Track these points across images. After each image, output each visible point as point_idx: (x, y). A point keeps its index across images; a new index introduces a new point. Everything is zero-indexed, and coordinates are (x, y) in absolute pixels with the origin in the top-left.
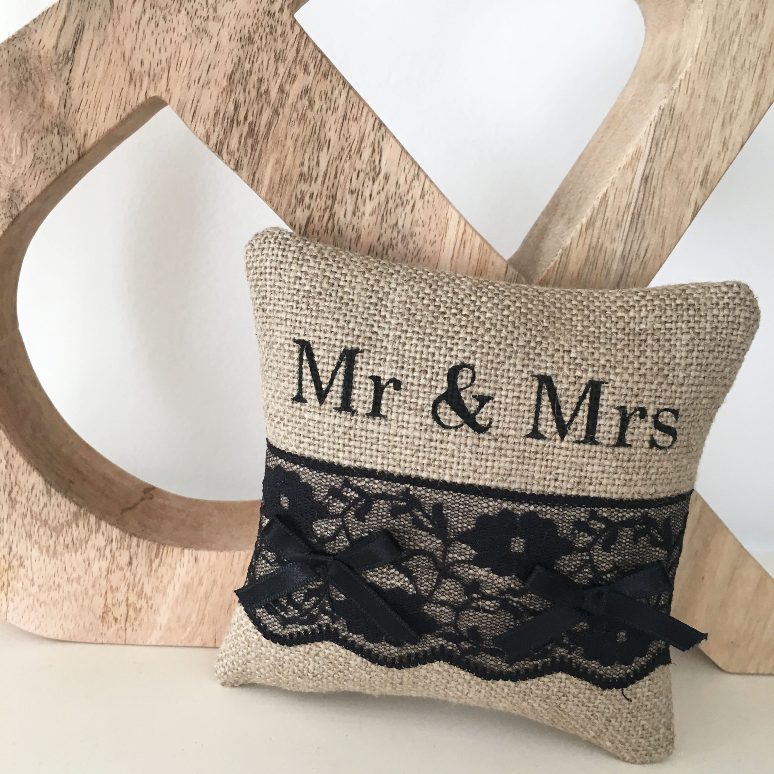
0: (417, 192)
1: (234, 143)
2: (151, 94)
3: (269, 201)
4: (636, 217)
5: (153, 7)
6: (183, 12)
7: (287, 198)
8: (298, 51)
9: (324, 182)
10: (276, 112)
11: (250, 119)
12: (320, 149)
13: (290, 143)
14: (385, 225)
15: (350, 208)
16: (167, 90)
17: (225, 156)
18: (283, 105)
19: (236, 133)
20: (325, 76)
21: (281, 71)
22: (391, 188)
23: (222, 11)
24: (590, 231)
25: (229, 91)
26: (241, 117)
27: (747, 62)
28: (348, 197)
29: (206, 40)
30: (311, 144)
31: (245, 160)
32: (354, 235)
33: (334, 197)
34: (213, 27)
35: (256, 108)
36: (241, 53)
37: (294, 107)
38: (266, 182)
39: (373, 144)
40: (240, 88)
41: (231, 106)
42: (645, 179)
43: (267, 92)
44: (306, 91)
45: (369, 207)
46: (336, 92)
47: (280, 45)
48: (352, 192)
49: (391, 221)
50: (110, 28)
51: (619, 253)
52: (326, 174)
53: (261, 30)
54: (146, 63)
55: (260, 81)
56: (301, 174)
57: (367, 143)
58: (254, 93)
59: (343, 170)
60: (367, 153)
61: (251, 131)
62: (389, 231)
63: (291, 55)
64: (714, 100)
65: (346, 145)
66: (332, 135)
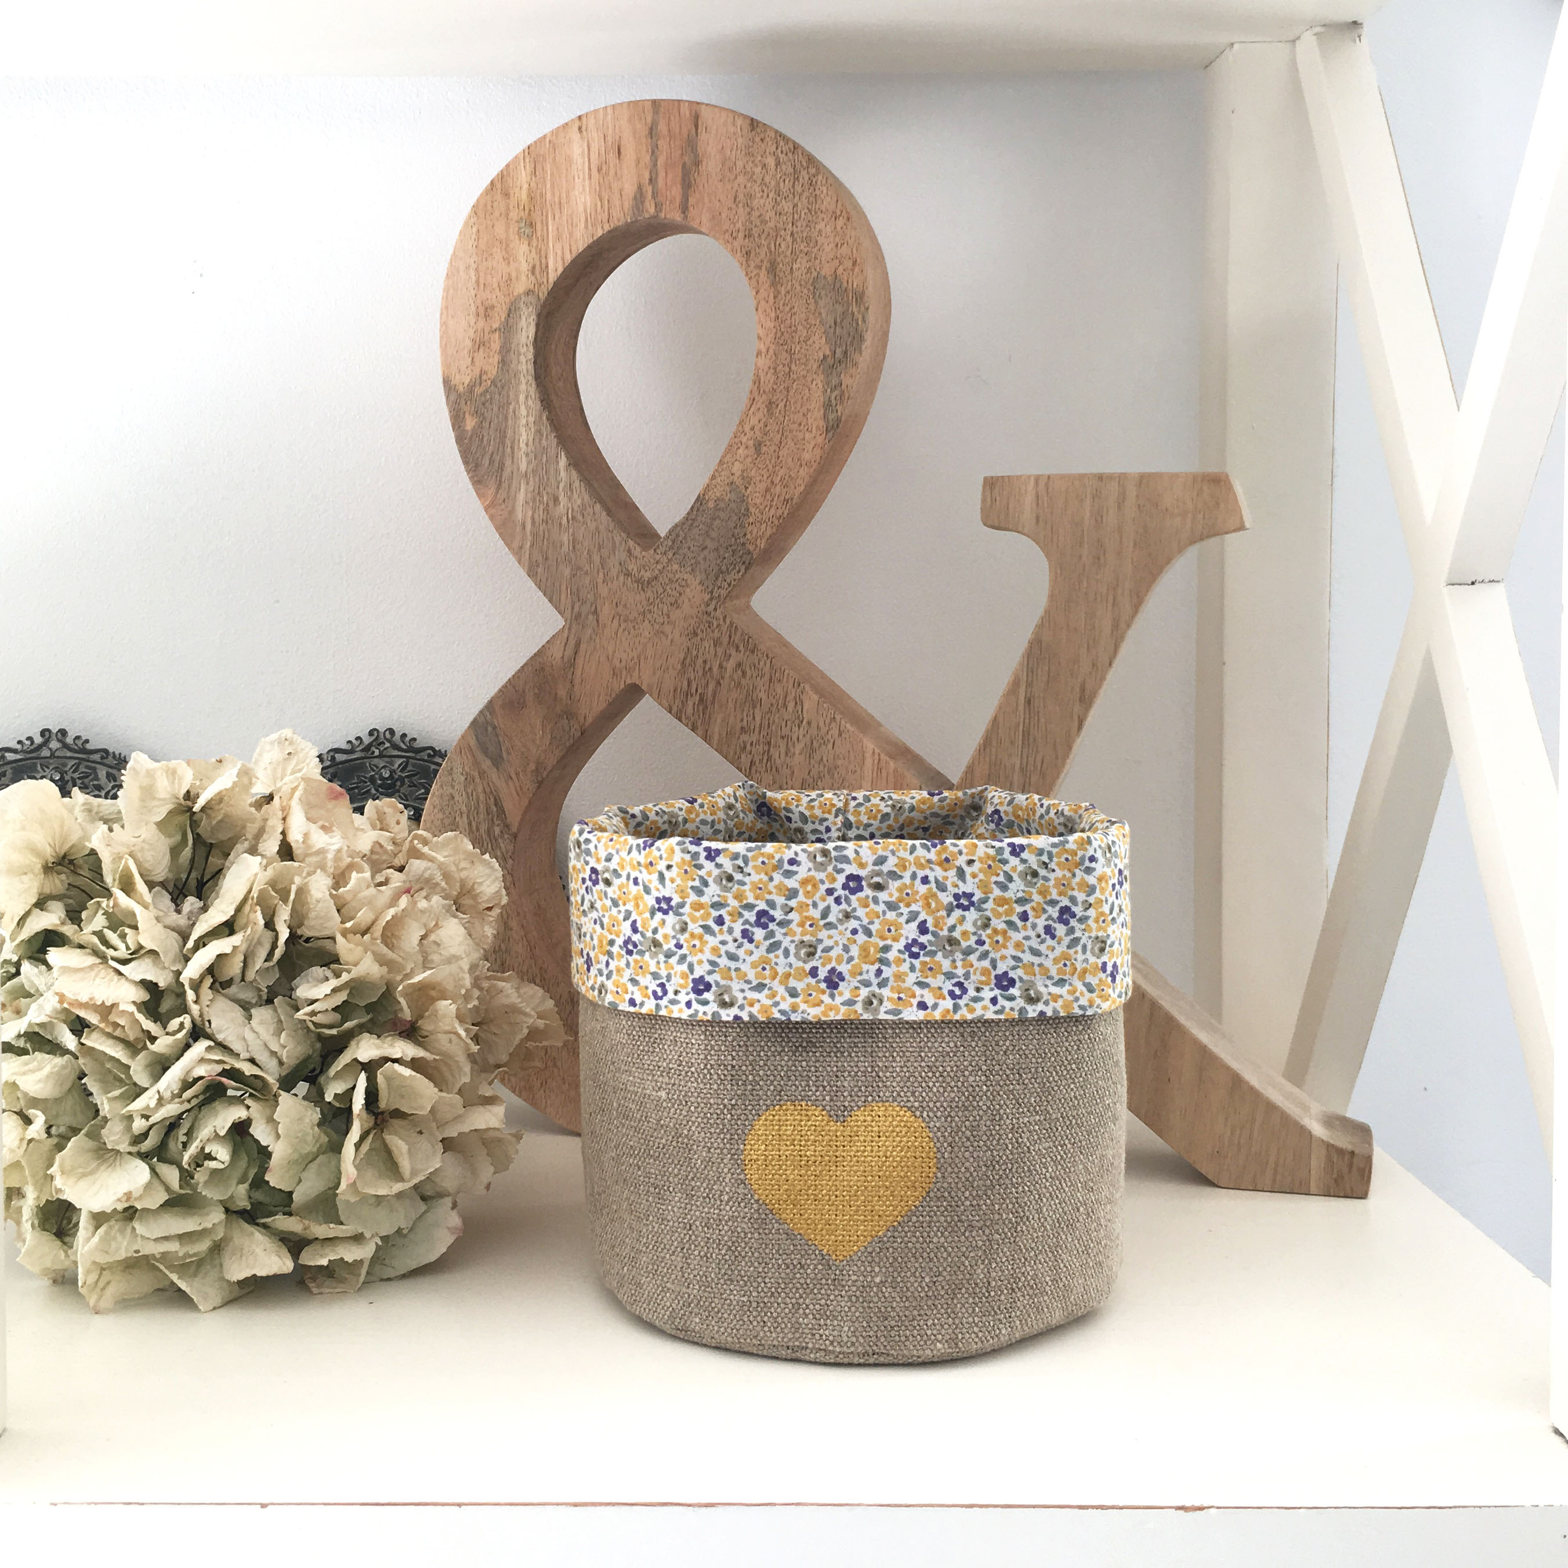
0: (835, 732)
1: (690, 710)
2: (629, 681)
3: (719, 751)
4: (1026, 734)
5: (625, 621)
6: (647, 622)
7: (733, 747)
8: (730, 637)
9: (760, 733)
10: (719, 683)
11: (699, 691)
12: (754, 707)
13: (731, 705)
14: (812, 761)
15: (783, 750)
16: (640, 677)
17: (683, 719)
18: (723, 678)
19: (690, 703)
20: (753, 652)
21: (719, 654)
22: (813, 731)
23: (673, 617)
24: (988, 750)
25: (683, 672)
26: (693, 691)
27: (1099, 597)
28: (780, 740)
29: (664, 639)
30: (747, 704)
31: (699, 723)
32: (788, 771)
33: (769, 743)
34: (667, 629)
35: (704, 682)
36: (689, 644)
37: (731, 677)
38: (716, 737)
39: (795, 698)
40: (691, 669)
41: (685, 683)
42: (1029, 702)
43: (710, 669)
44: (739, 665)
45: (799, 747)
46: (762, 663)
47: (716, 634)
48: (783, 738)
49: (817, 757)
50: (598, 641)
51: (1017, 766)
52: (761, 725)
53: (702, 626)
54: (624, 662)
55: (705, 662)
56: (742, 728)
57: (790, 697)
58: (701, 672)
59: (774, 721)
60: (791, 706)
61: (701, 700)
62: (816, 766)
63: (725, 640)
64: (1076, 630)
65: (774, 701)
66: (762, 695)
